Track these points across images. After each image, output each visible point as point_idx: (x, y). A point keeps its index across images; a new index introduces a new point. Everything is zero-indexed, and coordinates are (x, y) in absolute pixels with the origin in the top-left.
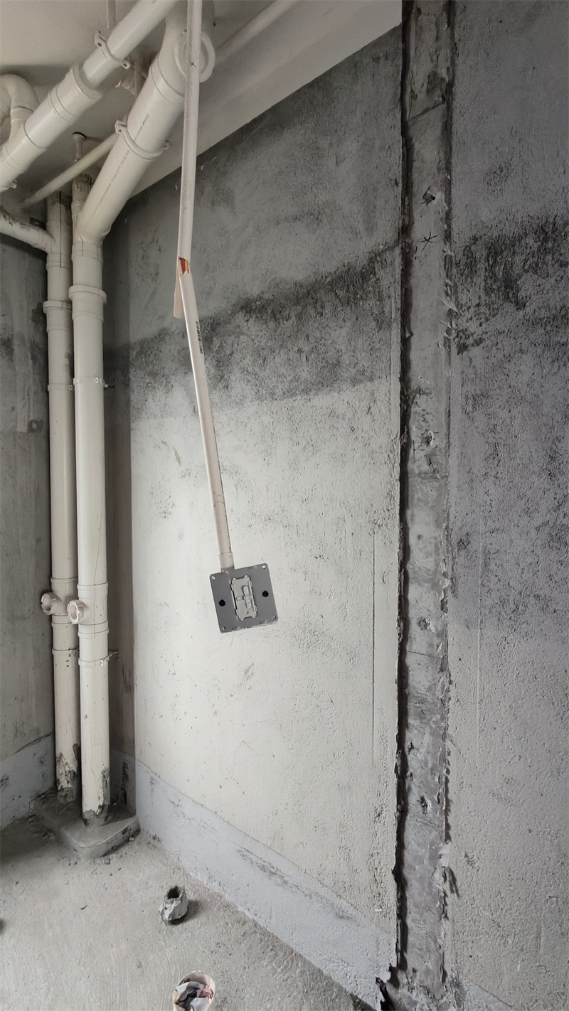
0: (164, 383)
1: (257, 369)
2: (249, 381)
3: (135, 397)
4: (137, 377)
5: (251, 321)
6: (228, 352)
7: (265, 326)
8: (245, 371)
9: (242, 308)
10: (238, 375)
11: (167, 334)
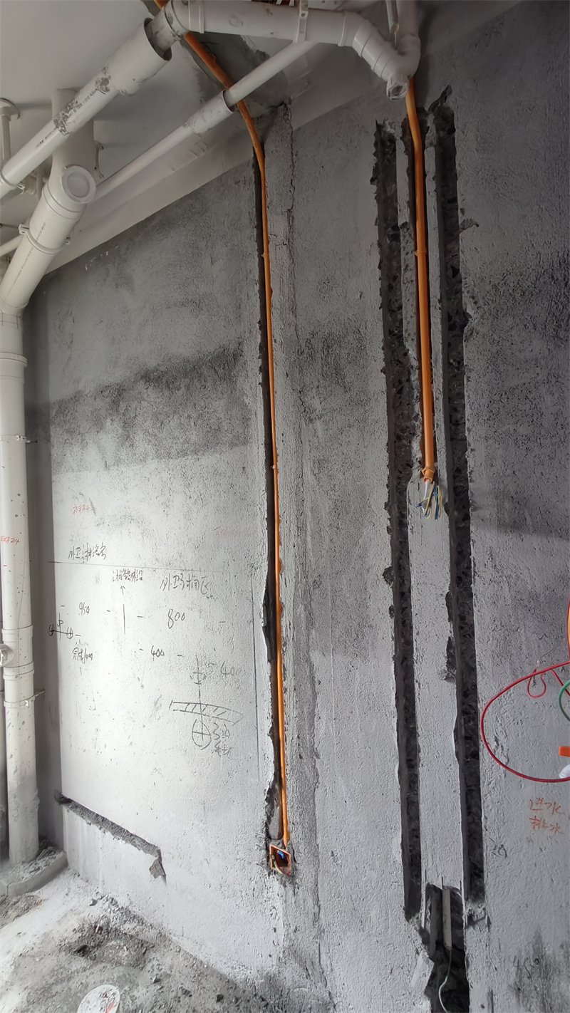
0: (80, 441)
1: (156, 431)
2: (150, 441)
3: (55, 452)
4: (57, 434)
5: (151, 388)
6: (133, 415)
7: (161, 394)
8: (146, 432)
9: (142, 377)
10: (141, 435)
11: (82, 396)
